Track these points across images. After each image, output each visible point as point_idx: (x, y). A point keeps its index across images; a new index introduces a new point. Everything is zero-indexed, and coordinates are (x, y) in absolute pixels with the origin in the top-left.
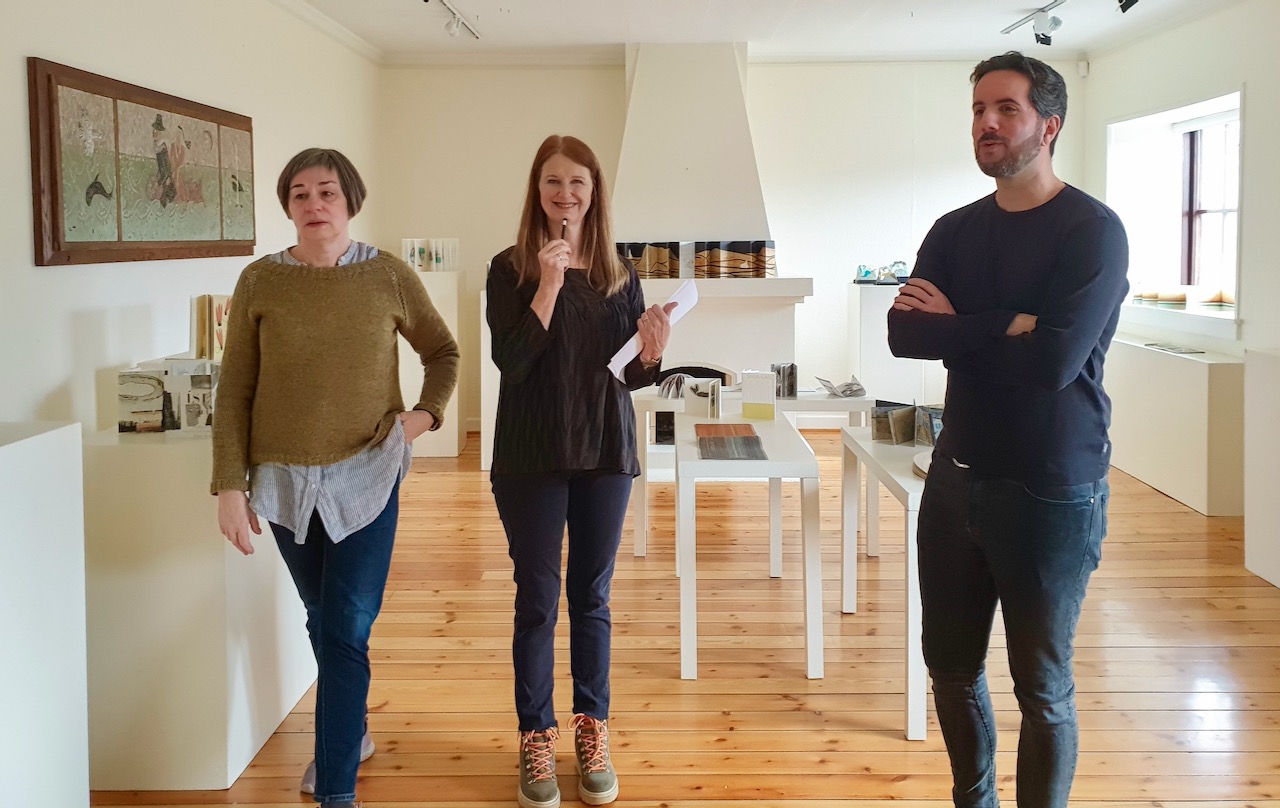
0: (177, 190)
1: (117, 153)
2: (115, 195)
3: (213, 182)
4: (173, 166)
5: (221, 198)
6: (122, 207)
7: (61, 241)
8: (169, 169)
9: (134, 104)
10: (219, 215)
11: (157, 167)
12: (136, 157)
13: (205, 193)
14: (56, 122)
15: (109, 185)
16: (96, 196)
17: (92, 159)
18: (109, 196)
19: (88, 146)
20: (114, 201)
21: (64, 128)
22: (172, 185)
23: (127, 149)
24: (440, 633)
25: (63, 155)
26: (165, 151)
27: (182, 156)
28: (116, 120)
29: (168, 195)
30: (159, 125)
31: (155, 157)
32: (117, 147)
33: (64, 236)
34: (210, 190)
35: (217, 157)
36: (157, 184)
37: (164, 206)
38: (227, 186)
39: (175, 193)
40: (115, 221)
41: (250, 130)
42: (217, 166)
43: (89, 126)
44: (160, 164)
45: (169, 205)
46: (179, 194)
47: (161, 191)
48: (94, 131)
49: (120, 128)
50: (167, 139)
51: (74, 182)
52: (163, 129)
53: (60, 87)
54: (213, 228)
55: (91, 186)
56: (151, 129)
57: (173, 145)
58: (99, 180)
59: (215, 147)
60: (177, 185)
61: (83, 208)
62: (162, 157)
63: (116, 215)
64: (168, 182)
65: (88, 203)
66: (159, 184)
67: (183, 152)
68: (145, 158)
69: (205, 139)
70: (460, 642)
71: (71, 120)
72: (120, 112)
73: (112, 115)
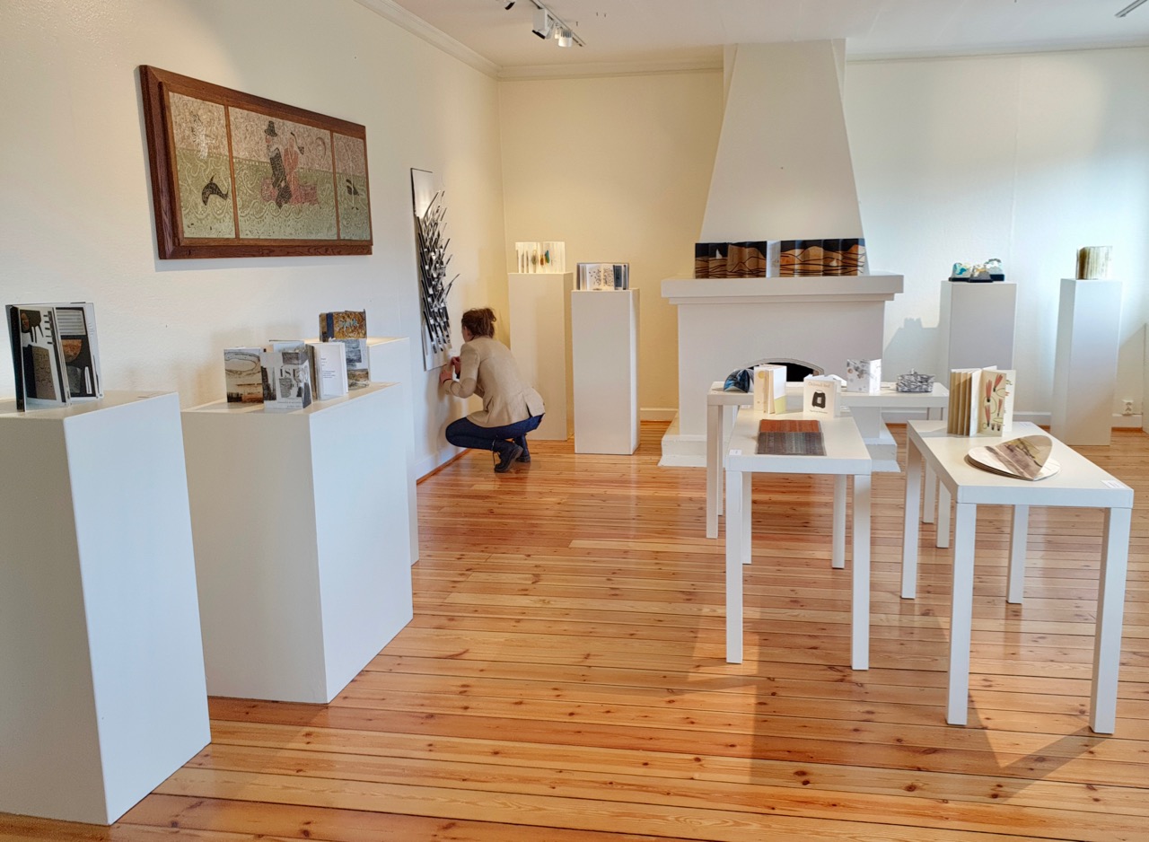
0: (293, 193)
1: (231, 157)
2: (230, 194)
3: (328, 185)
4: (287, 171)
5: (336, 201)
6: (238, 207)
7: (180, 236)
8: (283, 173)
9: (246, 112)
10: (334, 217)
11: (272, 172)
12: (250, 160)
13: (321, 196)
14: (169, 126)
15: (224, 186)
16: (212, 196)
17: (206, 163)
18: (224, 197)
19: (202, 149)
20: (230, 201)
21: (178, 133)
22: (287, 187)
23: (241, 152)
24: (524, 592)
25: (178, 158)
26: (278, 156)
27: (296, 161)
28: (228, 126)
29: (284, 196)
30: (271, 131)
31: (269, 161)
32: (230, 150)
33: (183, 232)
34: (324, 193)
35: (331, 162)
36: (271, 186)
37: (280, 206)
38: (343, 189)
39: (290, 196)
40: (232, 220)
41: (364, 138)
42: (331, 171)
43: (202, 132)
44: (274, 168)
45: (284, 205)
46: (294, 197)
47: (276, 193)
48: (206, 136)
49: (233, 134)
50: (279, 145)
51: (190, 183)
52: (276, 135)
53: (171, 94)
54: (329, 229)
55: (207, 187)
56: (263, 135)
57: (286, 150)
58: (214, 181)
59: (329, 153)
60: (292, 188)
61: (200, 207)
62: (276, 161)
63: (232, 215)
64: (283, 184)
65: (205, 202)
66: (274, 187)
67: (296, 158)
68: (259, 162)
69: (319, 145)
70: (541, 600)
71: (184, 125)
72: (232, 118)
73: (223, 122)
